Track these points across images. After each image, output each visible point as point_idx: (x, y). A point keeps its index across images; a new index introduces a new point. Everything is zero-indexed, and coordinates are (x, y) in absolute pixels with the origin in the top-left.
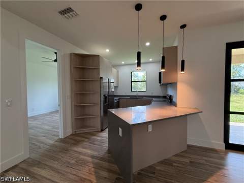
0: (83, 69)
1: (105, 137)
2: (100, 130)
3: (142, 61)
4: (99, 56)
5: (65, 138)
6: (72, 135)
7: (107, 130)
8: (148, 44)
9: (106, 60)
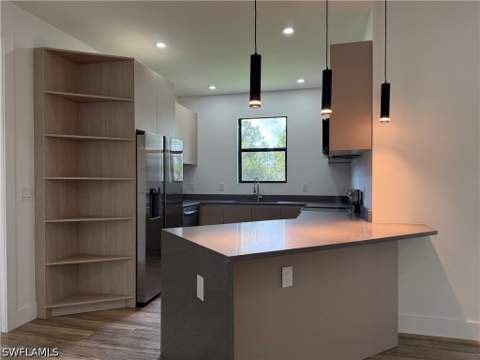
0: (79, 102)
1: (151, 325)
2: (133, 304)
3: (264, 84)
4: (132, 60)
5: (11, 332)
6: (38, 321)
7: (158, 303)
8: (289, 31)
9: (155, 74)
